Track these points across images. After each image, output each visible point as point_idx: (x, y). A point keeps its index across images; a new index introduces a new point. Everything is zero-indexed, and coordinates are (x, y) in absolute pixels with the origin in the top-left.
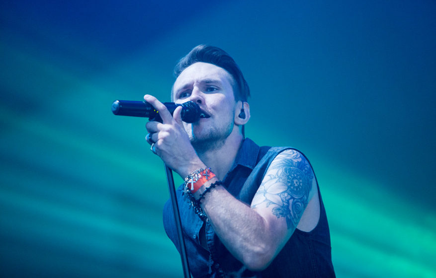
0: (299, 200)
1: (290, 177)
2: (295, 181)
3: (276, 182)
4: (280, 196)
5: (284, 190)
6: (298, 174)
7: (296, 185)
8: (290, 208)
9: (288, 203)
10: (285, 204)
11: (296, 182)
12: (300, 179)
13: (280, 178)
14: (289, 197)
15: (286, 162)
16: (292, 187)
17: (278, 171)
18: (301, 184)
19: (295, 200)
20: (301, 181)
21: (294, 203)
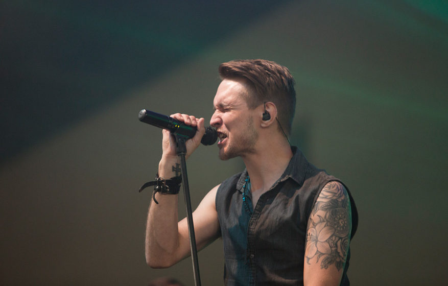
0: (347, 237)
1: (336, 219)
2: (340, 222)
3: (325, 227)
4: (329, 243)
5: (332, 233)
6: (343, 213)
7: (342, 225)
8: (339, 250)
9: (336, 246)
10: (333, 249)
11: (342, 222)
12: (344, 217)
13: (328, 221)
14: (337, 239)
15: (332, 204)
16: (339, 229)
17: (326, 215)
18: (346, 222)
19: (343, 239)
20: (345, 219)
21: (342, 243)
